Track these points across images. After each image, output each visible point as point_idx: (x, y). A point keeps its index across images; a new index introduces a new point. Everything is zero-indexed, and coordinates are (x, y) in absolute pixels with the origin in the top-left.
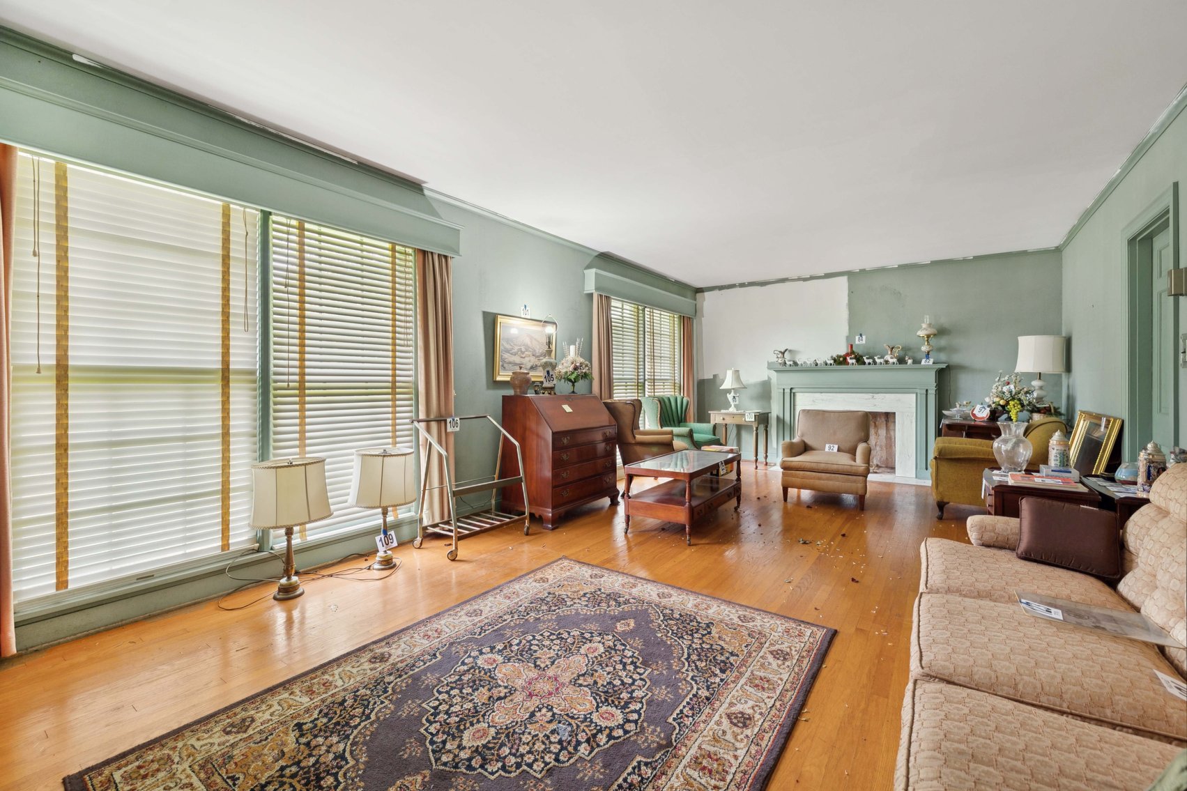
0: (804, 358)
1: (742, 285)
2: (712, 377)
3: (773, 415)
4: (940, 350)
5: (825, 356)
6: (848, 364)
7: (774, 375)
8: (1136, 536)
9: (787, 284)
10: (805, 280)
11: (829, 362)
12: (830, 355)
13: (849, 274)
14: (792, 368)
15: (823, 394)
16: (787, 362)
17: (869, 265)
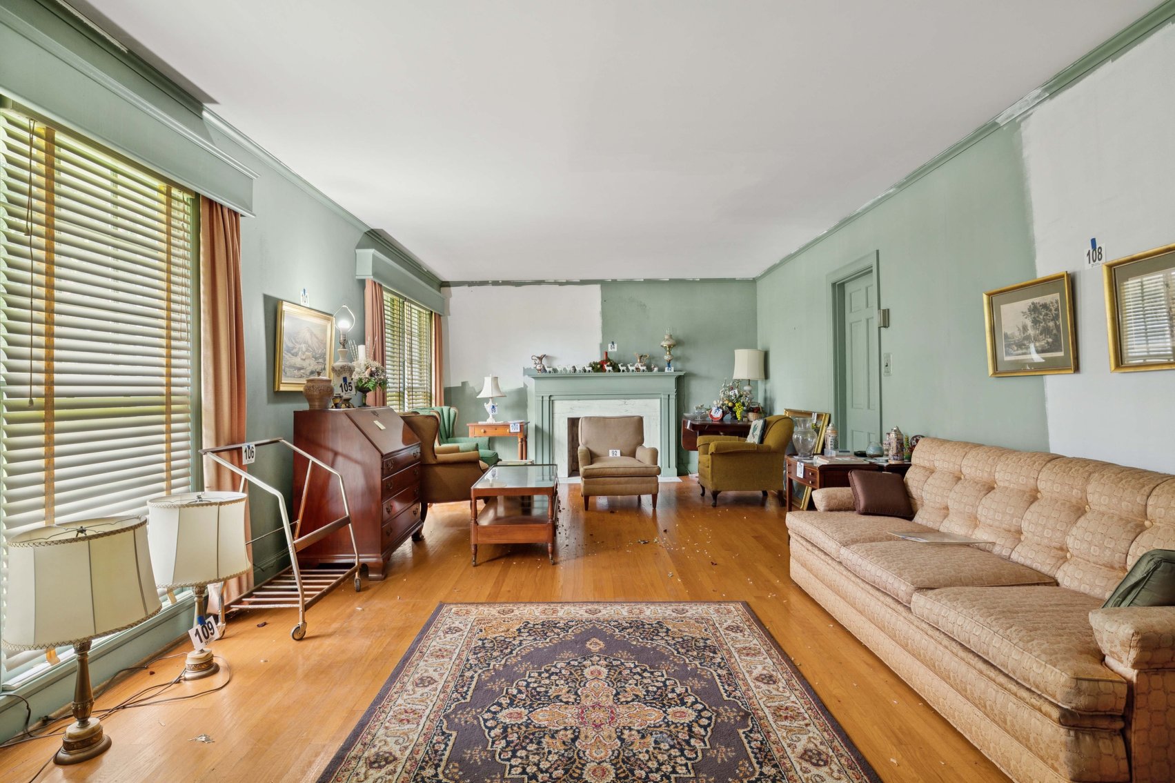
0: (563, 364)
1: (496, 283)
2: (460, 385)
3: (531, 426)
4: (677, 359)
5: (583, 363)
6: (605, 371)
7: (532, 384)
8: (917, 488)
9: (543, 287)
10: (561, 284)
11: (587, 369)
12: (589, 362)
13: (602, 283)
14: (553, 375)
15: (580, 401)
16: (547, 369)
17: (620, 276)
